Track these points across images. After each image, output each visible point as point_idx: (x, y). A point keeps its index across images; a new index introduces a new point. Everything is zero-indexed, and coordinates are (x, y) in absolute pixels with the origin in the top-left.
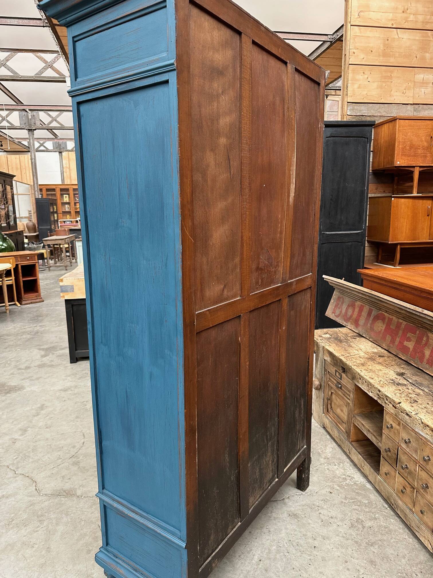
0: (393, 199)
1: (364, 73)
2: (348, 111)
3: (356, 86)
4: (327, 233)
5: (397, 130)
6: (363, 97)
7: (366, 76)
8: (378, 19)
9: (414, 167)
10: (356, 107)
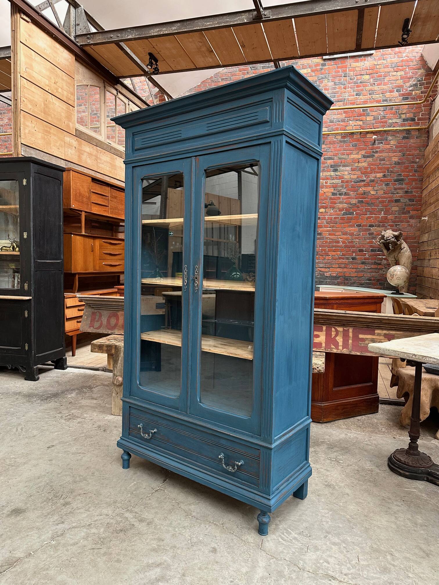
0: (72, 235)
1: (32, 122)
2: (22, 150)
3: (27, 131)
4: (39, 261)
5: (71, 179)
6: (32, 143)
7: (33, 125)
8: (39, 80)
9: (81, 211)
10: (28, 149)
